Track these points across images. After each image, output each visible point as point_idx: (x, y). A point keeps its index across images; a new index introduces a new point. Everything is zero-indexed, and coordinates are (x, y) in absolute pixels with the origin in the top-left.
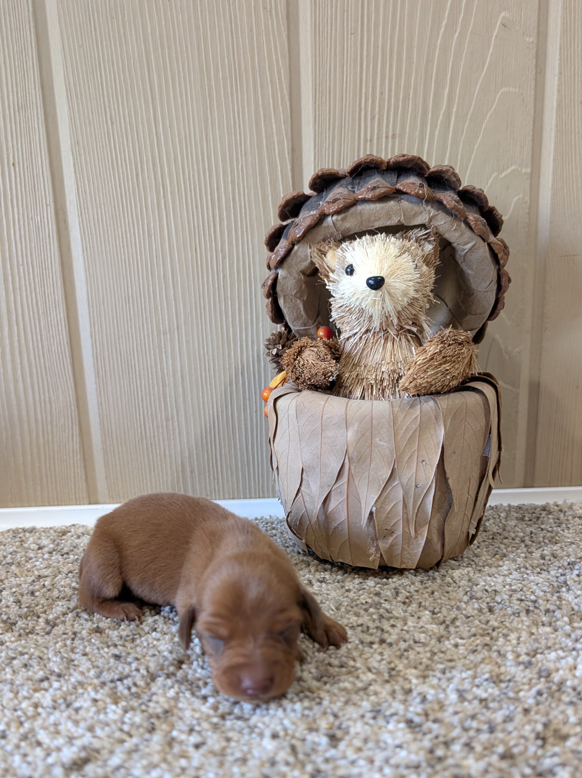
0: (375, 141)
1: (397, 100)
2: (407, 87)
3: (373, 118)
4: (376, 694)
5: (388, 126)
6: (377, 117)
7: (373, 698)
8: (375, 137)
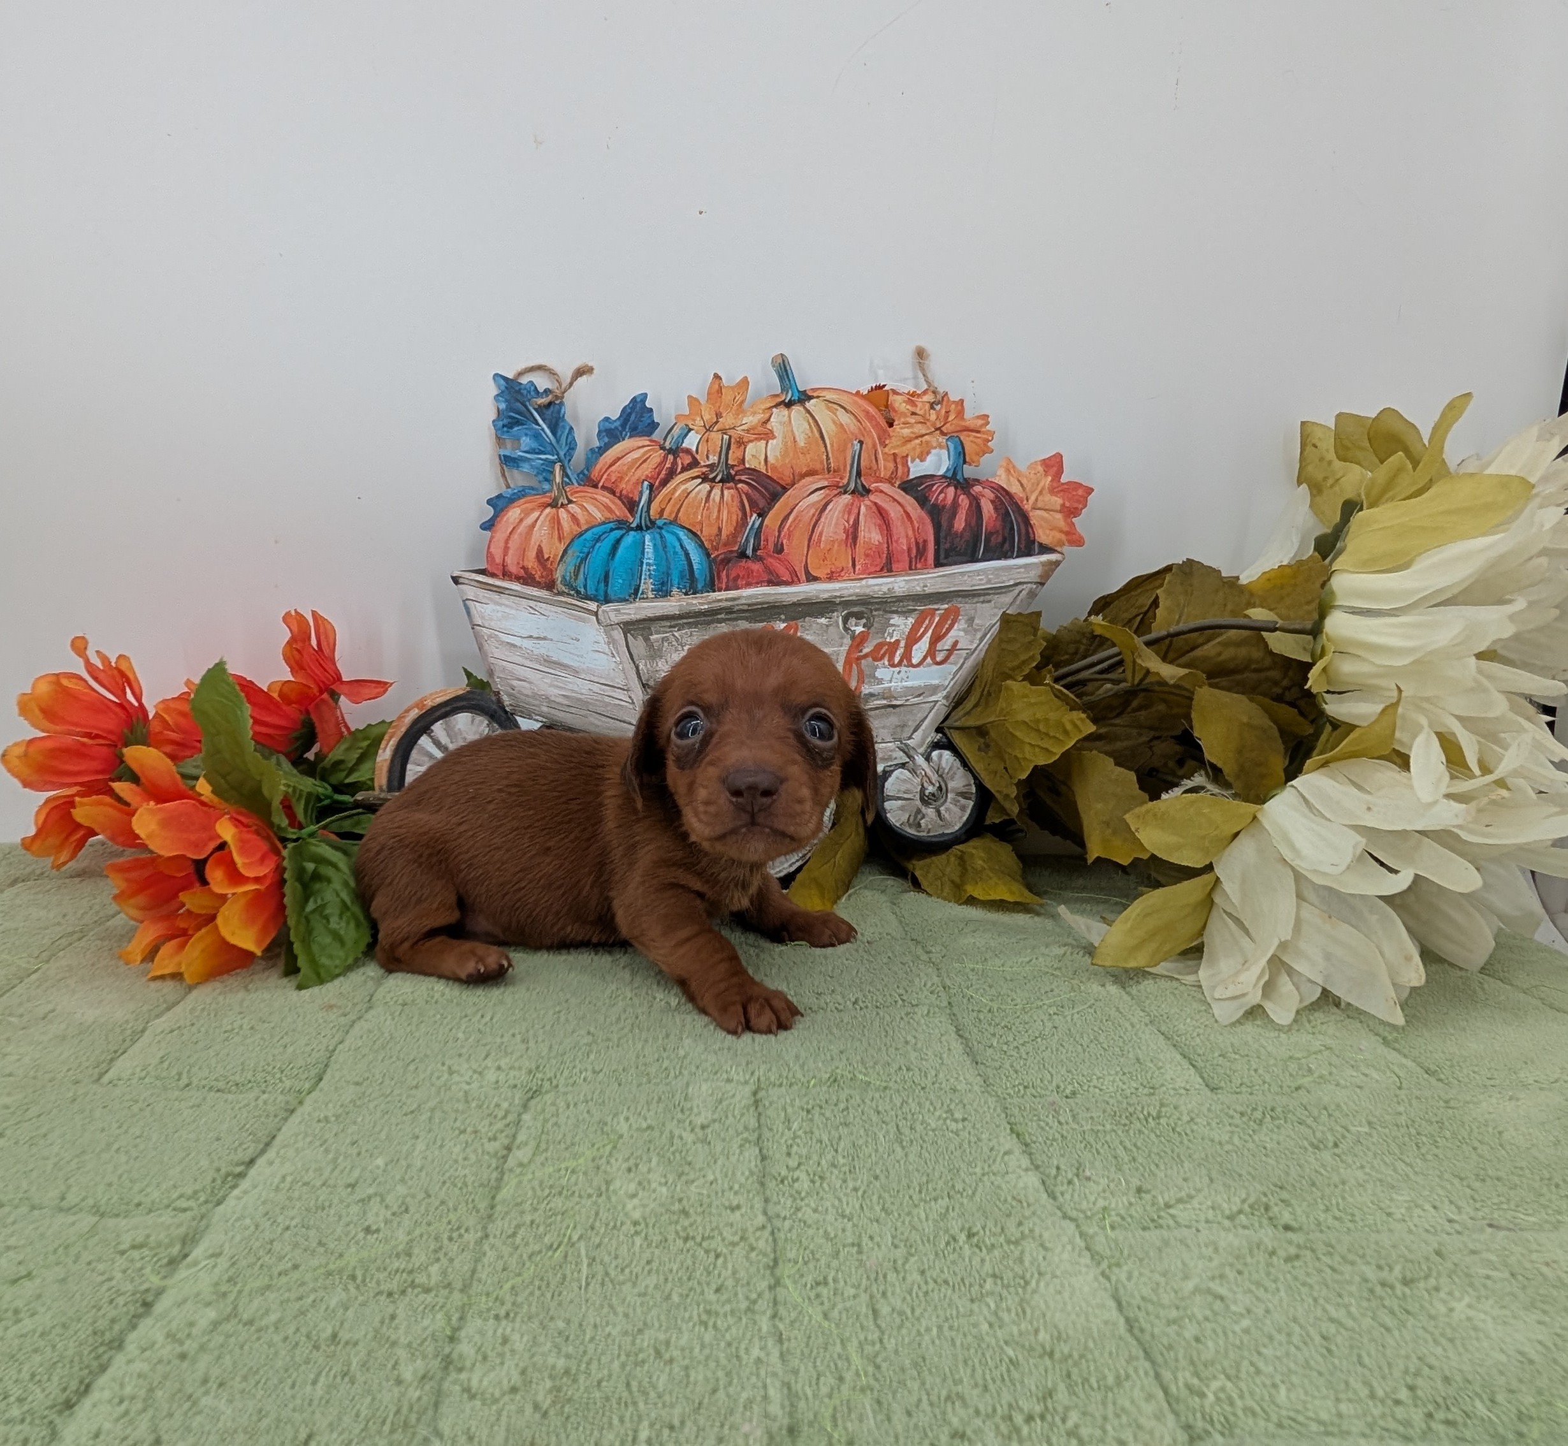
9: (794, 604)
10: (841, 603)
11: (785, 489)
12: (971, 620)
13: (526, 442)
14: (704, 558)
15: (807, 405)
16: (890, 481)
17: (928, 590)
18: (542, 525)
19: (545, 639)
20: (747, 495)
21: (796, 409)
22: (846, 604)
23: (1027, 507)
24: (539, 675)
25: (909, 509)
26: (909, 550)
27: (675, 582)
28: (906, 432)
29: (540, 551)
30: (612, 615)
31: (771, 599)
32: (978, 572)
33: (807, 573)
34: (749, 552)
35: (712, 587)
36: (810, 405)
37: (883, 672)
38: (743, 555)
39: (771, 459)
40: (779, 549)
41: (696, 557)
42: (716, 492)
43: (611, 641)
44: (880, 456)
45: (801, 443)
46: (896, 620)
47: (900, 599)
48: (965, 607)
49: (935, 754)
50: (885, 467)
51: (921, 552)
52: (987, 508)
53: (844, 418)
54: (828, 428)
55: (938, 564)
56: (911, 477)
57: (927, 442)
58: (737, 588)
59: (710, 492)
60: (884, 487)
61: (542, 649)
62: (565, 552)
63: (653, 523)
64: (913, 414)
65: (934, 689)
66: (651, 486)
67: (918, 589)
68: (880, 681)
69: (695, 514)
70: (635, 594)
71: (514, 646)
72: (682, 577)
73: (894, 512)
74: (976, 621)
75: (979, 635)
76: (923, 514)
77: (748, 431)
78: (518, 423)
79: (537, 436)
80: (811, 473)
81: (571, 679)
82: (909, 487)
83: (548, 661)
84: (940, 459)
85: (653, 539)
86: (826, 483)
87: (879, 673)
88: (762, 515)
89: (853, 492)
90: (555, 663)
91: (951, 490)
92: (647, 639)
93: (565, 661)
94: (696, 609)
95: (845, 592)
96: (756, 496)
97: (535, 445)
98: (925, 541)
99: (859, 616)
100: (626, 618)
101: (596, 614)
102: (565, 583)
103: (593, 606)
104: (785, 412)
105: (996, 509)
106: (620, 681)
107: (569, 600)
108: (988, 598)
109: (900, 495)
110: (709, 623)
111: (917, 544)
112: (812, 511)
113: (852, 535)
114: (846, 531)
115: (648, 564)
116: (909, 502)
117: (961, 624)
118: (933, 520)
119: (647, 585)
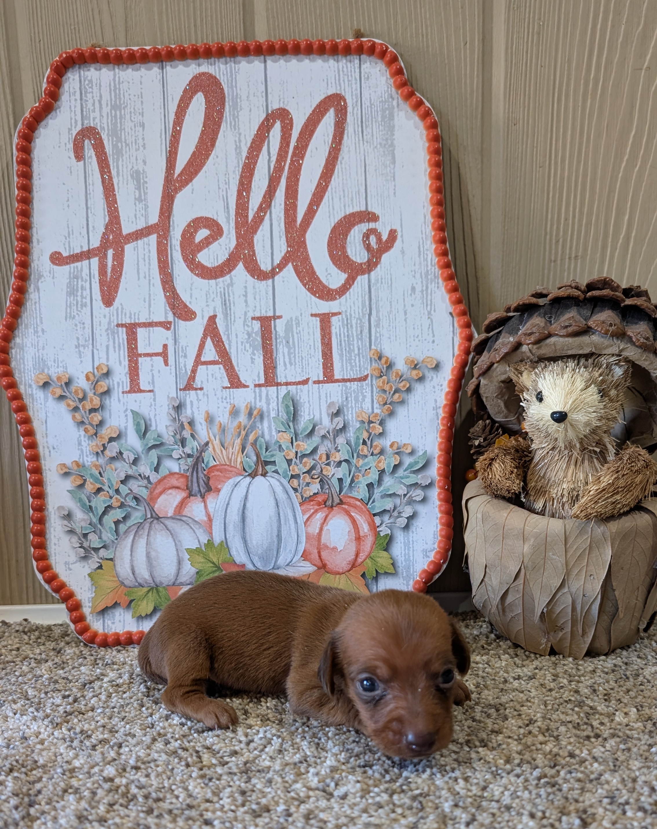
0: (559, 262)
1: (580, 226)
2: (590, 214)
3: (557, 242)
4: (608, 782)
5: (571, 248)
6: (561, 240)
7: (606, 786)
8: (559, 258)
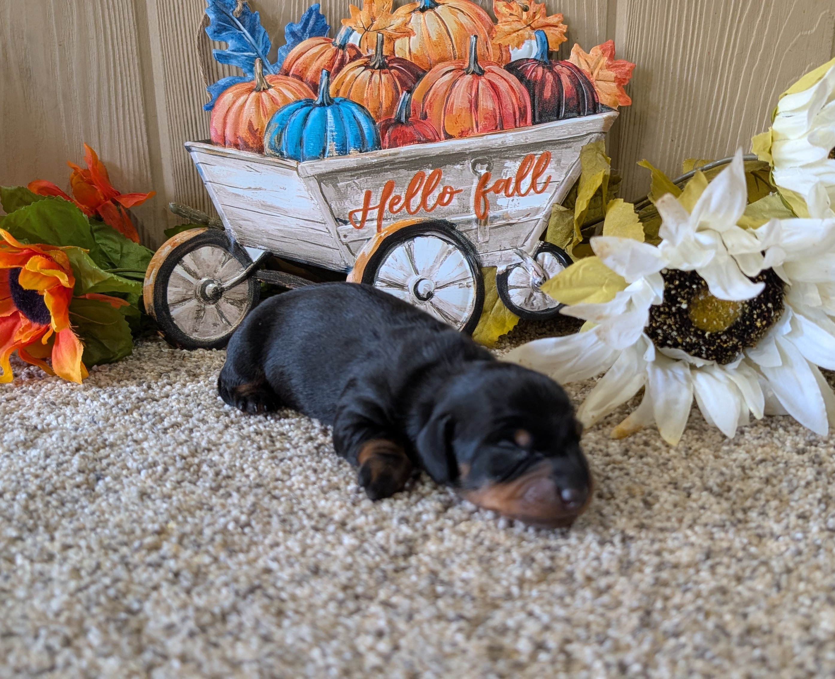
9: (437, 156)
10: (470, 153)
11: (425, 72)
12: (559, 161)
13: (231, 43)
14: (372, 125)
15: (437, 10)
16: (498, 64)
17: (529, 141)
18: (251, 106)
19: (260, 189)
20: (398, 77)
21: (428, 13)
22: (474, 154)
23: (592, 79)
24: (258, 216)
25: (513, 84)
26: (514, 113)
27: (352, 144)
28: (507, 28)
29: (250, 124)
30: (309, 169)
31: (421, 153)
32: (562, 127)
33: (445, 133)
34: (403, 119)
35: (378, 145)
36: (438, 9)
37: (502, 200)
38: (398, 121)
39: (413, 51)
40: (425, 117)
41: (365, 125)
42: (376, 76)
43: (310, 189)
44: (490, 47)
45: (434, 38)
46: (508, 163)
47: (510, 149)
48: (555, 152)
49: (540, 256)
50: (493, 54)
51: (523, 115)
52: (566, 81)
53: (464, 19)
54: (452, 27)
55: (534, 123)
56: (513, 60)
57: (522, 35)
58: (397, 146)
59: (372, 76)
60: (495, 68)
61: (259, 196)
62: (269, 124)
63: (332, 101)
64: (511, 14)
65: (538, 210)
66: (328, 74)
67: (522, 141)
68: (500, 208)
69: (362, 93)
70: (322, 153)
71: (239, 195)
72: (356, 139)
73: (503, 86)
74: (563, 162)
75: (565, 171)
76: (523, 88)
77: (395, 30)
78: (225, 29)
79: (240, 38)
80: (443, 60)
81: (283, 217)
82: (512, 67)
83: (265, 206)
84: (531, 48)
85: (333, 112)
86: (453, 67)
87: (500, 202)
88: (410, 92)
89: (473, 73)
90: (269, 206)
91: (540, 70)
92: (335, 186)
93: (277, 205)
94: (369, 162)
95: (472, 146)
96: (405, 78)
97: (239, 45)
98: (525, 107)
99: (482, 162)
100: (319, 171)
101: (297, 169)
102: (272, 147)
103: (293, 163)
104: (422, 15)
105: (572, 82)
106: (319, 218)
107: (276, 160)
108: (570, 144)
109: (505, 74)
110: (378, 172)
111: (520, 109)
112: (445, 88)
113: (474, 104)
114: (470, 102)
115: (332, 131)
116: (513, 79)
117: (552, 165)
118: (529, 91)
119: (331, 146)
